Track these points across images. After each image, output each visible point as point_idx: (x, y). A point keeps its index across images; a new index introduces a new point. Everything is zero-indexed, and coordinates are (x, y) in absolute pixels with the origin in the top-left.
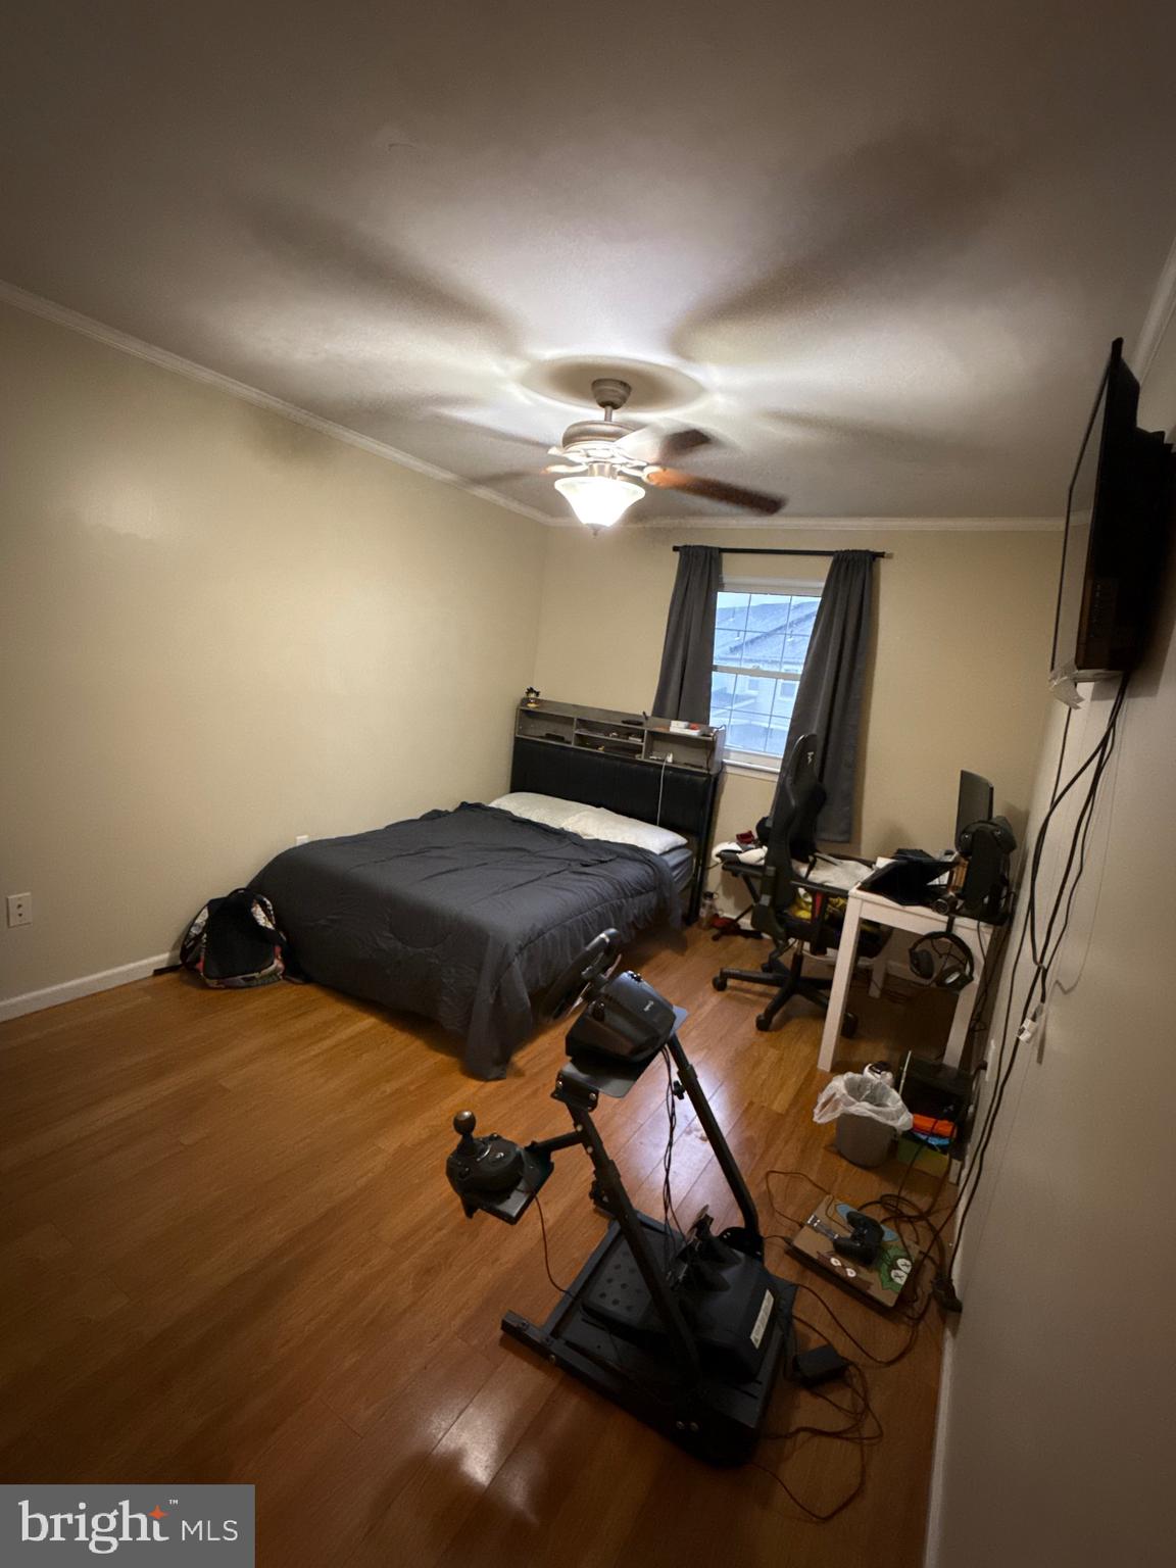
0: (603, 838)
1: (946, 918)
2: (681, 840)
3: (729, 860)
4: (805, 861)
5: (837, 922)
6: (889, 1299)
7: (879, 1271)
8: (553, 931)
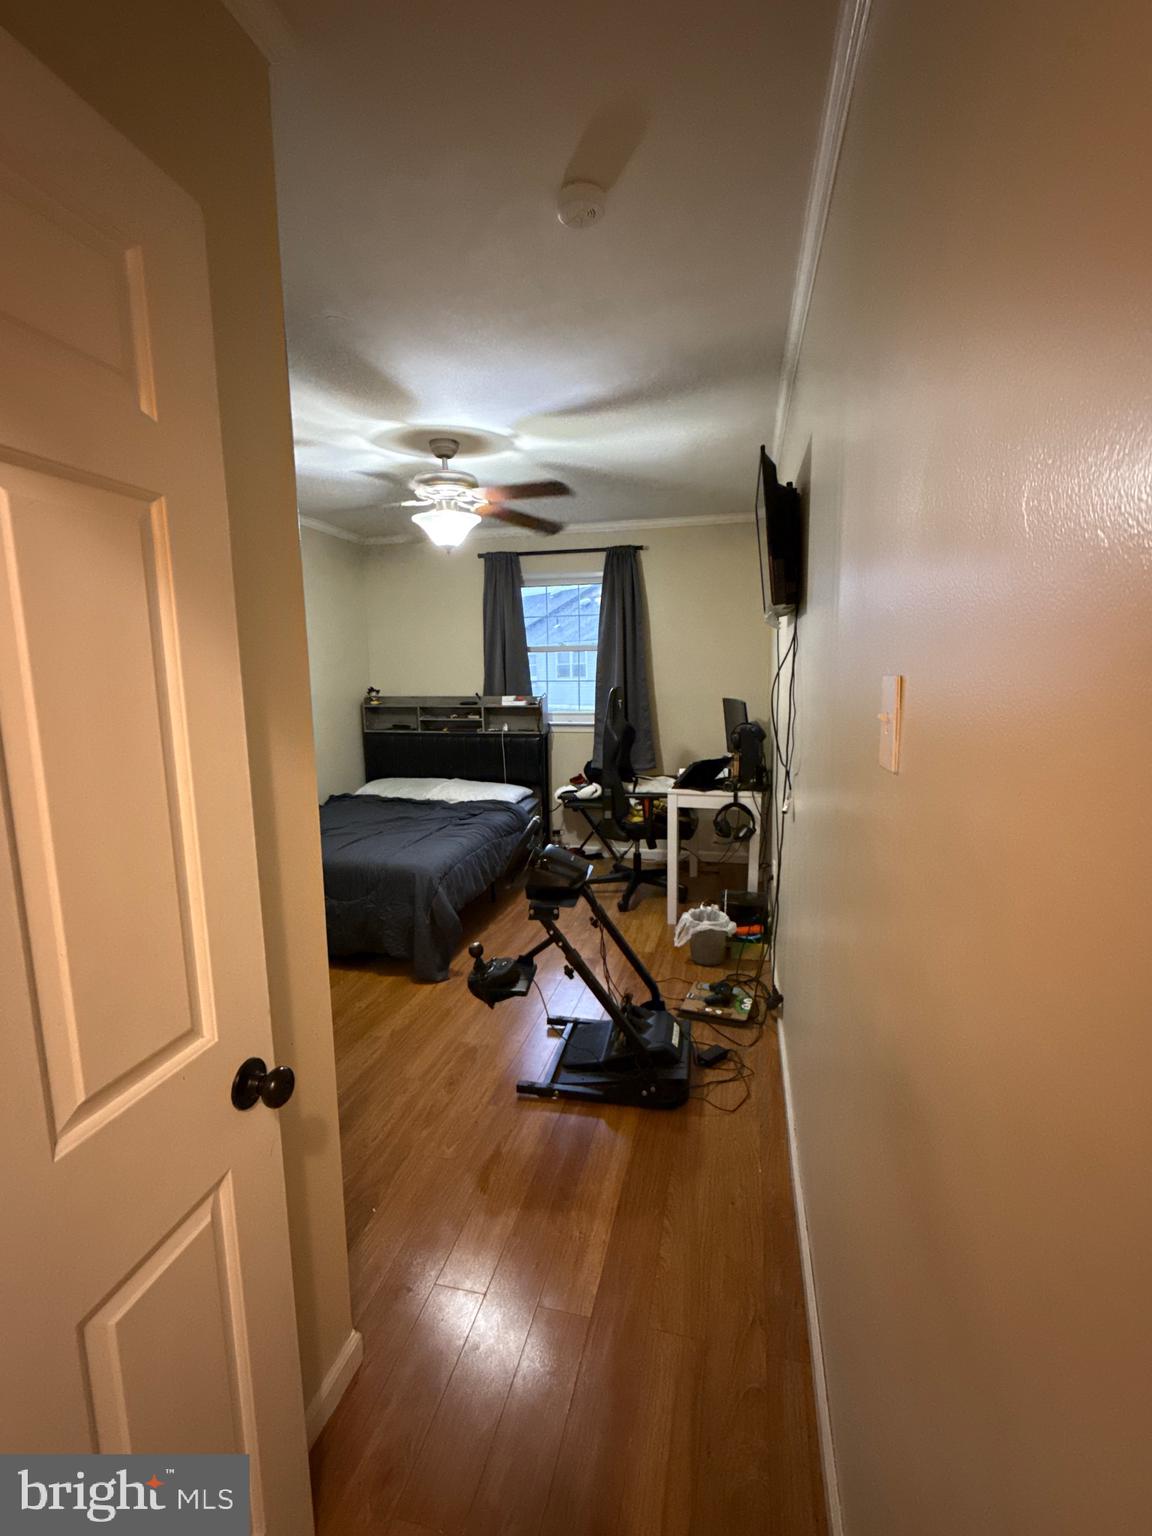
0: (466, 800)
1: (732, 794)
2: (529, 791)
3: (569, 799)
4: (630, 781)
5: (662, 818)
6: (744, 1017)
7: (735, 1007)
8: (459, 865)
